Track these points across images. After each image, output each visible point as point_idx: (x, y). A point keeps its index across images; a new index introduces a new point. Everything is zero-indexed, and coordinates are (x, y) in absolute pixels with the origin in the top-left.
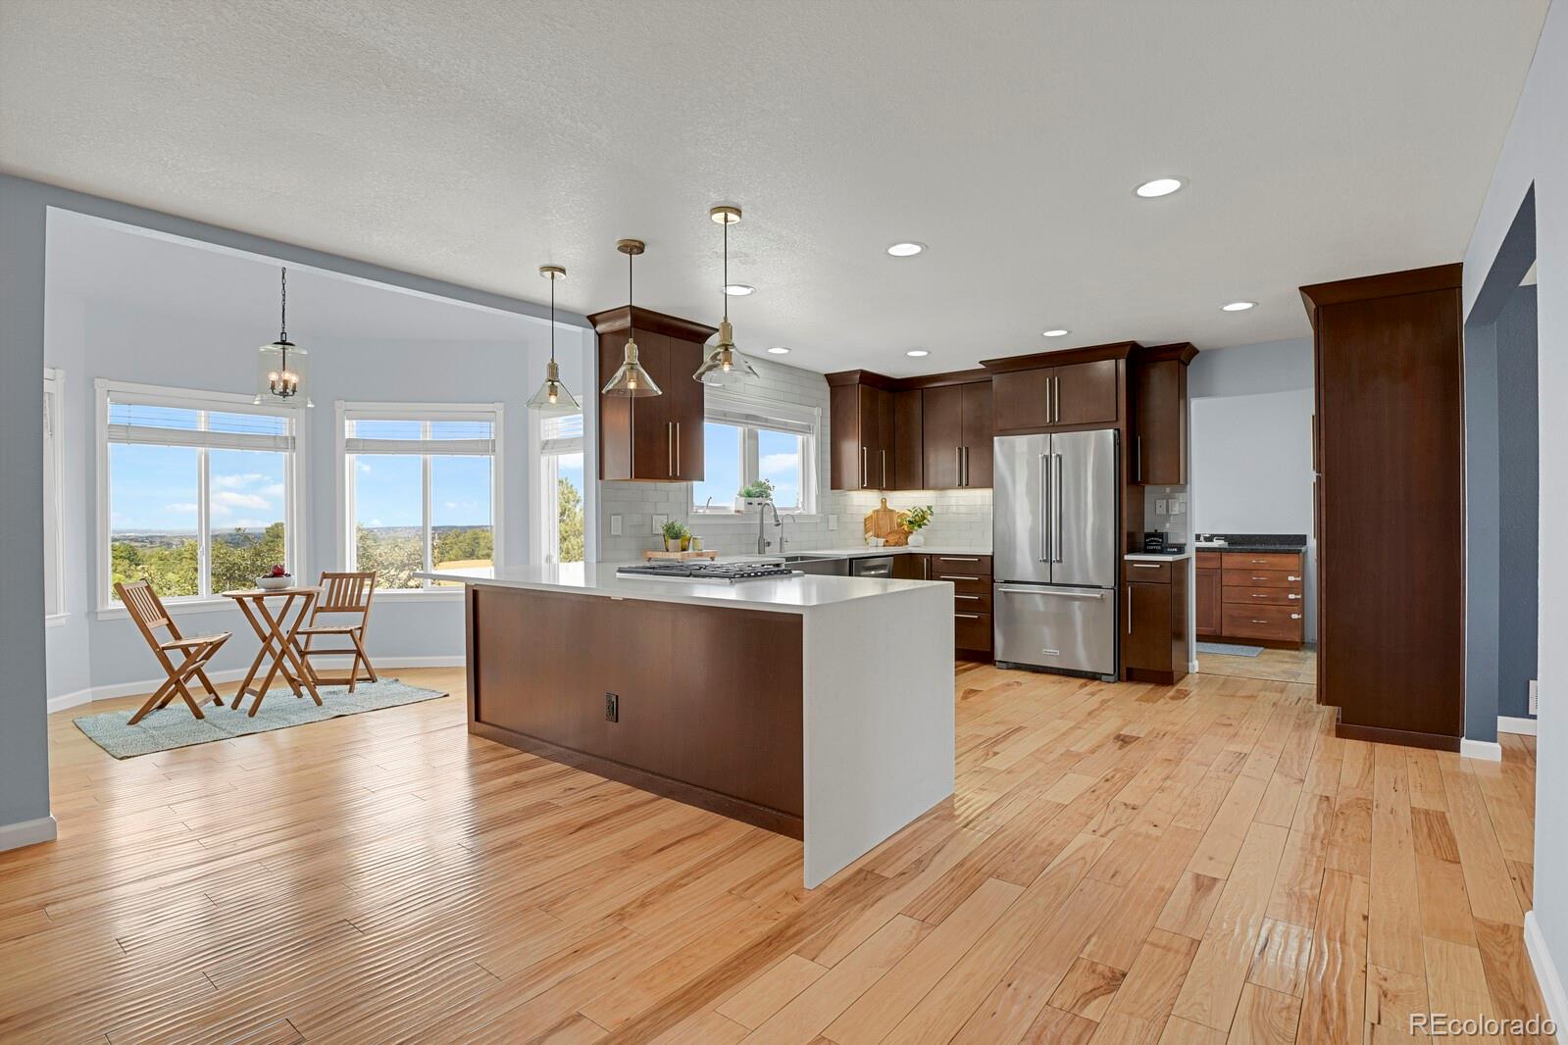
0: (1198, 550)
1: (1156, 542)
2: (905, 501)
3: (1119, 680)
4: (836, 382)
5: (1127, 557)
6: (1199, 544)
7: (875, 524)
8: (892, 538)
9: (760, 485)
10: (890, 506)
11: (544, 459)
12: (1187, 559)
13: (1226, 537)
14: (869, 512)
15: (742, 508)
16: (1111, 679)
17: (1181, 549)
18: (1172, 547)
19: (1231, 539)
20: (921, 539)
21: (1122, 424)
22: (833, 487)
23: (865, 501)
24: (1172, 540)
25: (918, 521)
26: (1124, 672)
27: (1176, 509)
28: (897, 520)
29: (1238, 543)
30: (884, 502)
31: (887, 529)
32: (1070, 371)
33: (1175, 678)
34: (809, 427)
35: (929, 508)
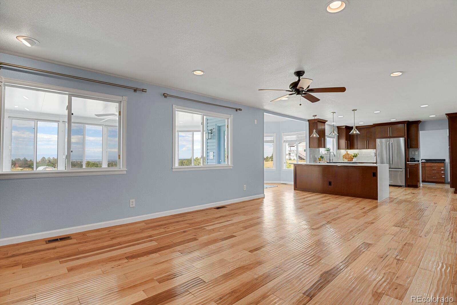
0: (422, 162)
1: (413, 160)
2: (352, 152)
3: (406, 187)
4: (339, 128)
5: (407, 163)
6: (422, 161)
7: (345, 157)
8: (349, 160)
9: (328, 149)
10: (348, 153)
11: (284, 144)
12: (420, 163)
13: (425, 160)
14: (344, 154)
15: (326, 153)
16: (404, 187)
17: (418, 161)
18: (417, 161)
19: (427, 160)
20: (356, 160)
21: (406, 137)
22: (338, 149)
23: (343, 152)
24: (416, 159)
25: (355, 156)
26: (407, 185)
27: (417, 153)
28: (350, 156)
29: (428, 161)
30: (347, 152)
31: (348, 157)
32: (394, 126)
33: (418, 187)
34: (334, 137)
35: (358, 153)
